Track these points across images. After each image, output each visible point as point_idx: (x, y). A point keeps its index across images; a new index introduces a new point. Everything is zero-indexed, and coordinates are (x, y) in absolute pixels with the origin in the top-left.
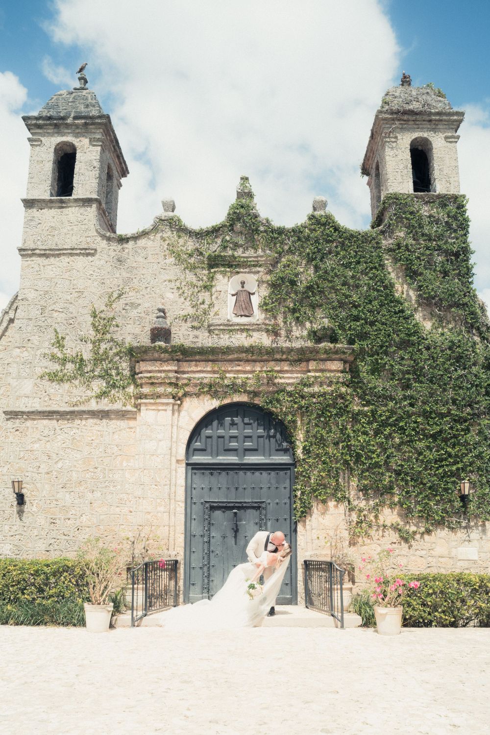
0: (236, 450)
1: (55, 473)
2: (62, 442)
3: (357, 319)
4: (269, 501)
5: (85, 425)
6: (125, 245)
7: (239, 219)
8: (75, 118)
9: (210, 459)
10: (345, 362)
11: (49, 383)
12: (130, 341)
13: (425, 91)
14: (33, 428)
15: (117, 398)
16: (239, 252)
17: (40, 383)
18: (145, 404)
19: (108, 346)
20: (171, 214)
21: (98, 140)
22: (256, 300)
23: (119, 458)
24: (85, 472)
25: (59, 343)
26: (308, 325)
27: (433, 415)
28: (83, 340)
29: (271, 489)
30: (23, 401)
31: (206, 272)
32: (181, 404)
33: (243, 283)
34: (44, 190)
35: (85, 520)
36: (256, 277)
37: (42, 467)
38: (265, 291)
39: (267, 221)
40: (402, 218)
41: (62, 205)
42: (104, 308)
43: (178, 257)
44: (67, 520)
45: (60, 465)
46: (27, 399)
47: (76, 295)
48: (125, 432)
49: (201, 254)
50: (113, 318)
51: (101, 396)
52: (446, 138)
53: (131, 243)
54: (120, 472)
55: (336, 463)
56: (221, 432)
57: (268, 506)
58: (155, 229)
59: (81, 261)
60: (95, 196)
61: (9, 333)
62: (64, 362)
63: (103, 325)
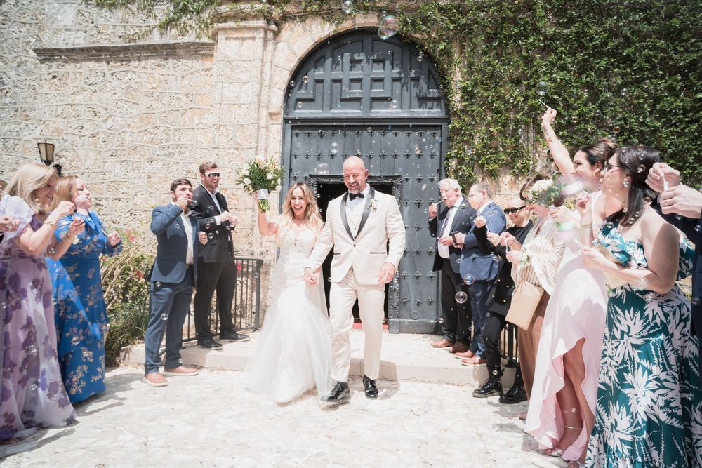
0: (358, 99)
1: (103, 136)
2: (113, 92)
4: (407, 175)
5: (144, 68)
9: (319, 113)
11: (96, 9)
14: (75, 73)
15: (188, 28)
17: (86, 9)
18: (224, 29)
23: (189, 113)
24: (143, 134)
27: (685, 35)
29: (410, 157)
30: (63, 36)
32: (279, 31)
35: (140, 201)
37: (85, 127)
44: (117, 201)
45: (109, 123)
46: (67, 33)
48: (198, 75)
51: (168, 25)
54: (190, 132)
55: (517, 112)
56: (337, 74)
57: (405, 184)
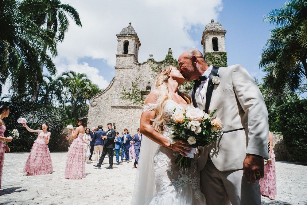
1: (123, 121)
2: (125, 114)
5: (130, 110)
6: (140, 66)
7: (168, 59)
8: (129, 35)
11: (122, 100)
12: (141, 90)
13: (217, 24)
14: (118, 110)
15: (138, 104)
17: (120, 99)
19: (136, 91)
20: (151, 58)
21: (134, 40)
24: (130, 121)
25: (124, 90)
26: (185, 86)
28: (130, 89)
34: (121, 53)
37: (120, 120)
39: (175, 59)
40: (209, 58)
41: (125, 56)
42: (135, 81)
43: (153, 69)
46: (116, 104)
47: (128, 78)
49: (159, 68)
50: (137, 84)
51: (134, 103)
52: (222, 37)
53: (142, 65)
58: (148, 62)
59: (130, 70)
60: (133, 54)
61: (112, 87)
62: (125, 94)
63: (135, 86)
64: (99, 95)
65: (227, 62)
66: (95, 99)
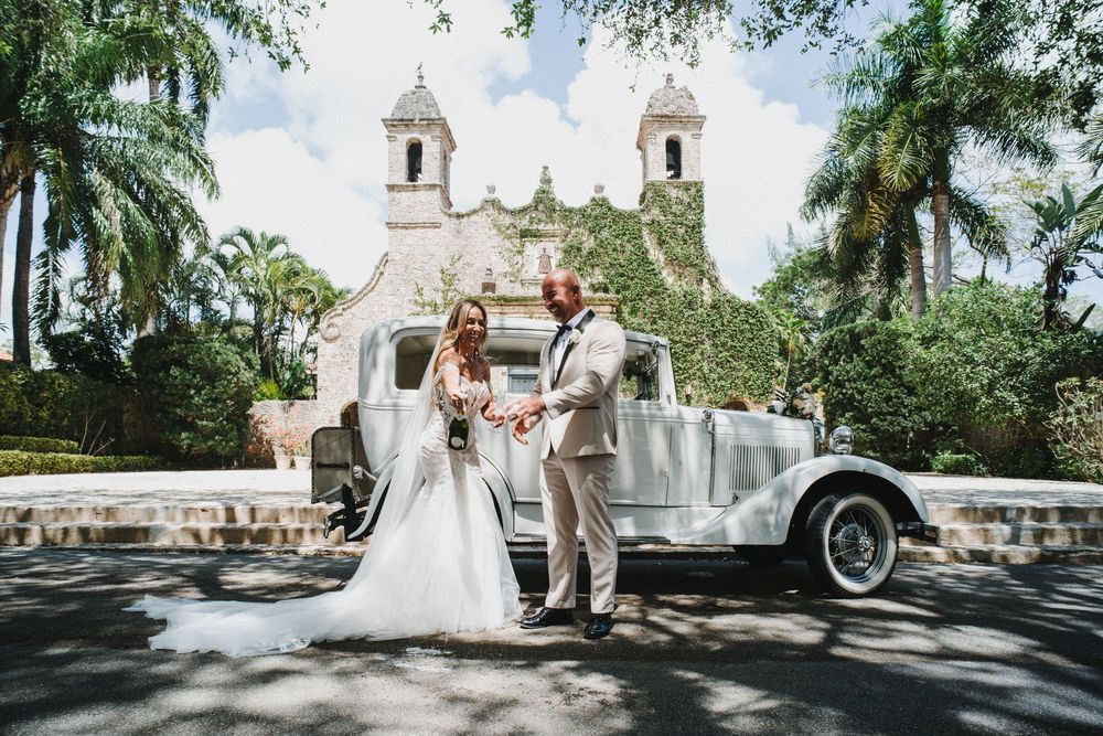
3: (622, 275)
6: (461, 220)
7: (541, 202)
8: (421, 120)
10: (613, 306)
12: (468, 291)
13: (679, 94)
16: (541, 227)
19: (453, 294)
20: (492, 196)
21: (438, 137)
22: (554, 262)
25: (420, 292)
26: (589, 279)
28: (436, 290)
31: (518, 241)
33: (544, 249)
34: (401, 177)
36: (553, 245)
38: (560, 255)
39: (562, 202)
40: (656, 200)
41: (412, 189)
42: (449, 267)
43: (499, 229)
47: (429, 257)
49: (515, 227)
50: (456, 274)
52: (692, 135)
53: (466, 218)
58: (482, 208)
59: (431, 232)
60: (438, 182)
61: (380, 281)
62: (423, 305)
63: (449, 280)
64: (345, 306)
65: (702, 211)
66: (331, 318)
